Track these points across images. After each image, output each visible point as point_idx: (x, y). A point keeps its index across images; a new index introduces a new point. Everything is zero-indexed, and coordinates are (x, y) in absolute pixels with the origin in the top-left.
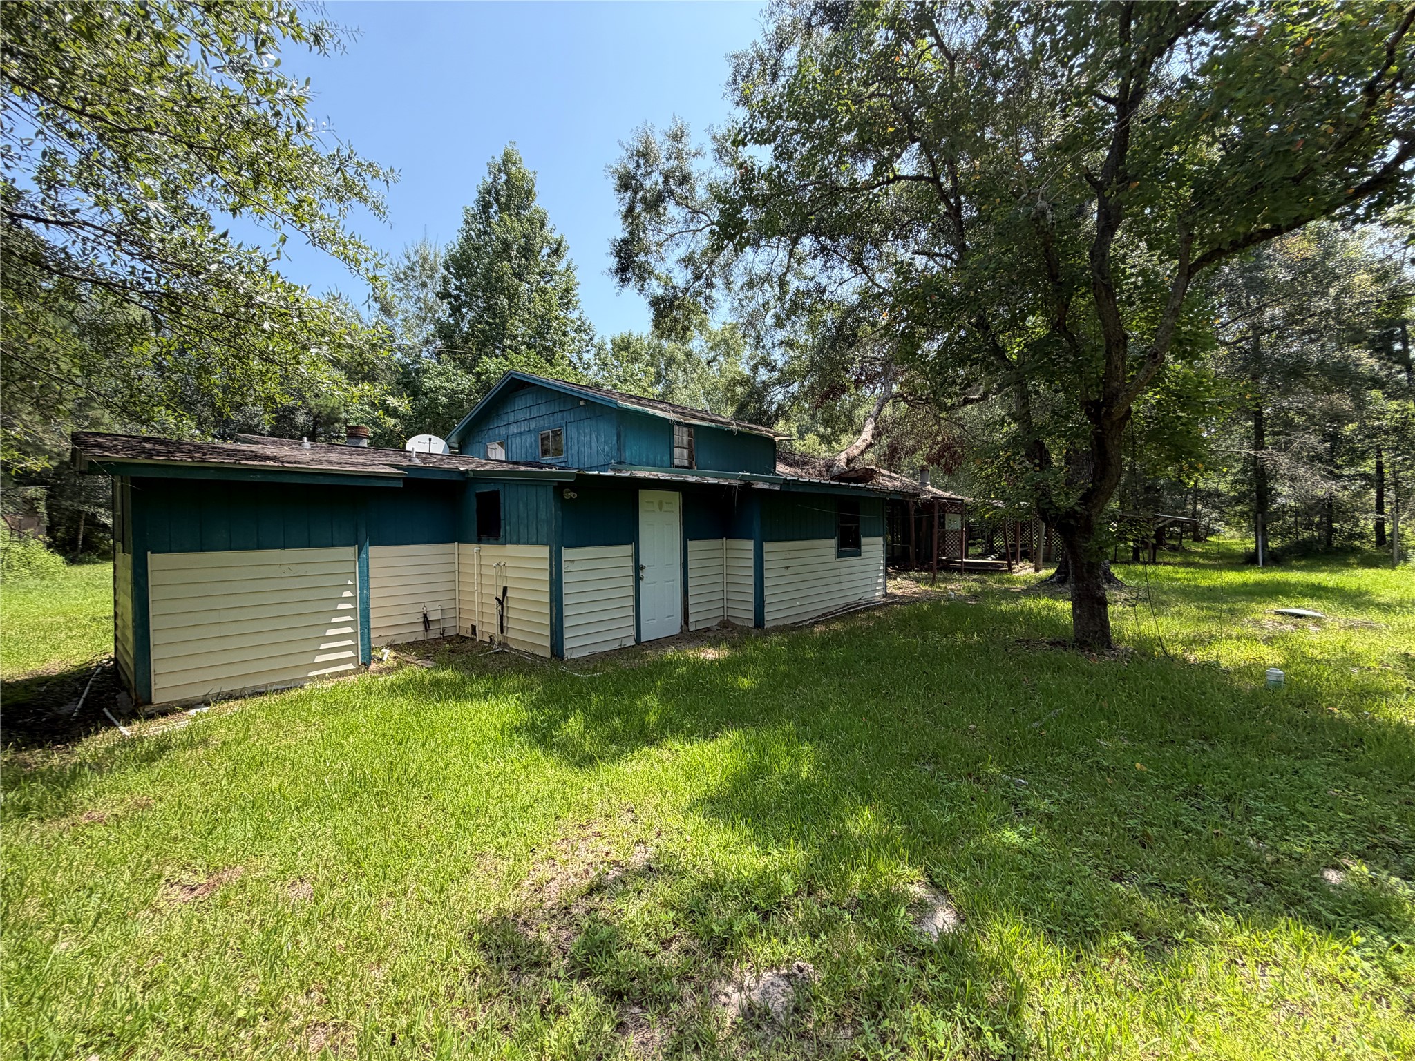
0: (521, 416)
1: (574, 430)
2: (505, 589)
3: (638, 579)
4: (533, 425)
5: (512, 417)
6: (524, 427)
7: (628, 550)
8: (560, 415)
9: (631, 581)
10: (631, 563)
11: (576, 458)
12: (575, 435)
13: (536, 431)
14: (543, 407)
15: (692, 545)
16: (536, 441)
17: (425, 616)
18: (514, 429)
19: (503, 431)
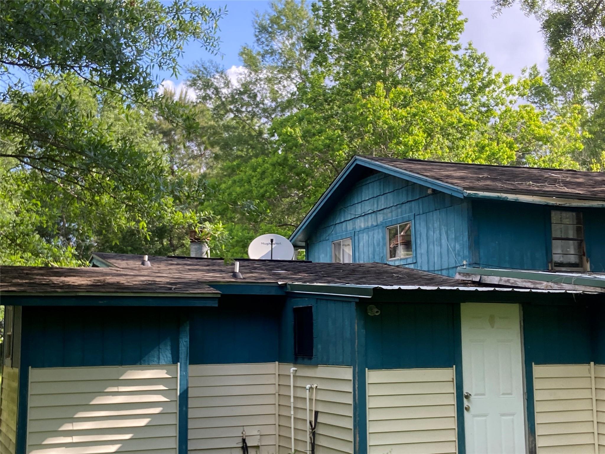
0: (368, 207)
1: (423, 224)
2: (317, 413)
3: (461, 410)
4: (380, 218)
5: (359, 210)
6: (371, 221)
7: (449, 374)
8: (408, 205)
9: (453, 412)
10: (452, 389)
11: (425, 258)
12: (423, 231)
13: (384, 225)
14: (390, 196)
15: (538, 370)
16: (384, 238)
17: (244, 441)
18: (361, 224)
19: (350, 226)
